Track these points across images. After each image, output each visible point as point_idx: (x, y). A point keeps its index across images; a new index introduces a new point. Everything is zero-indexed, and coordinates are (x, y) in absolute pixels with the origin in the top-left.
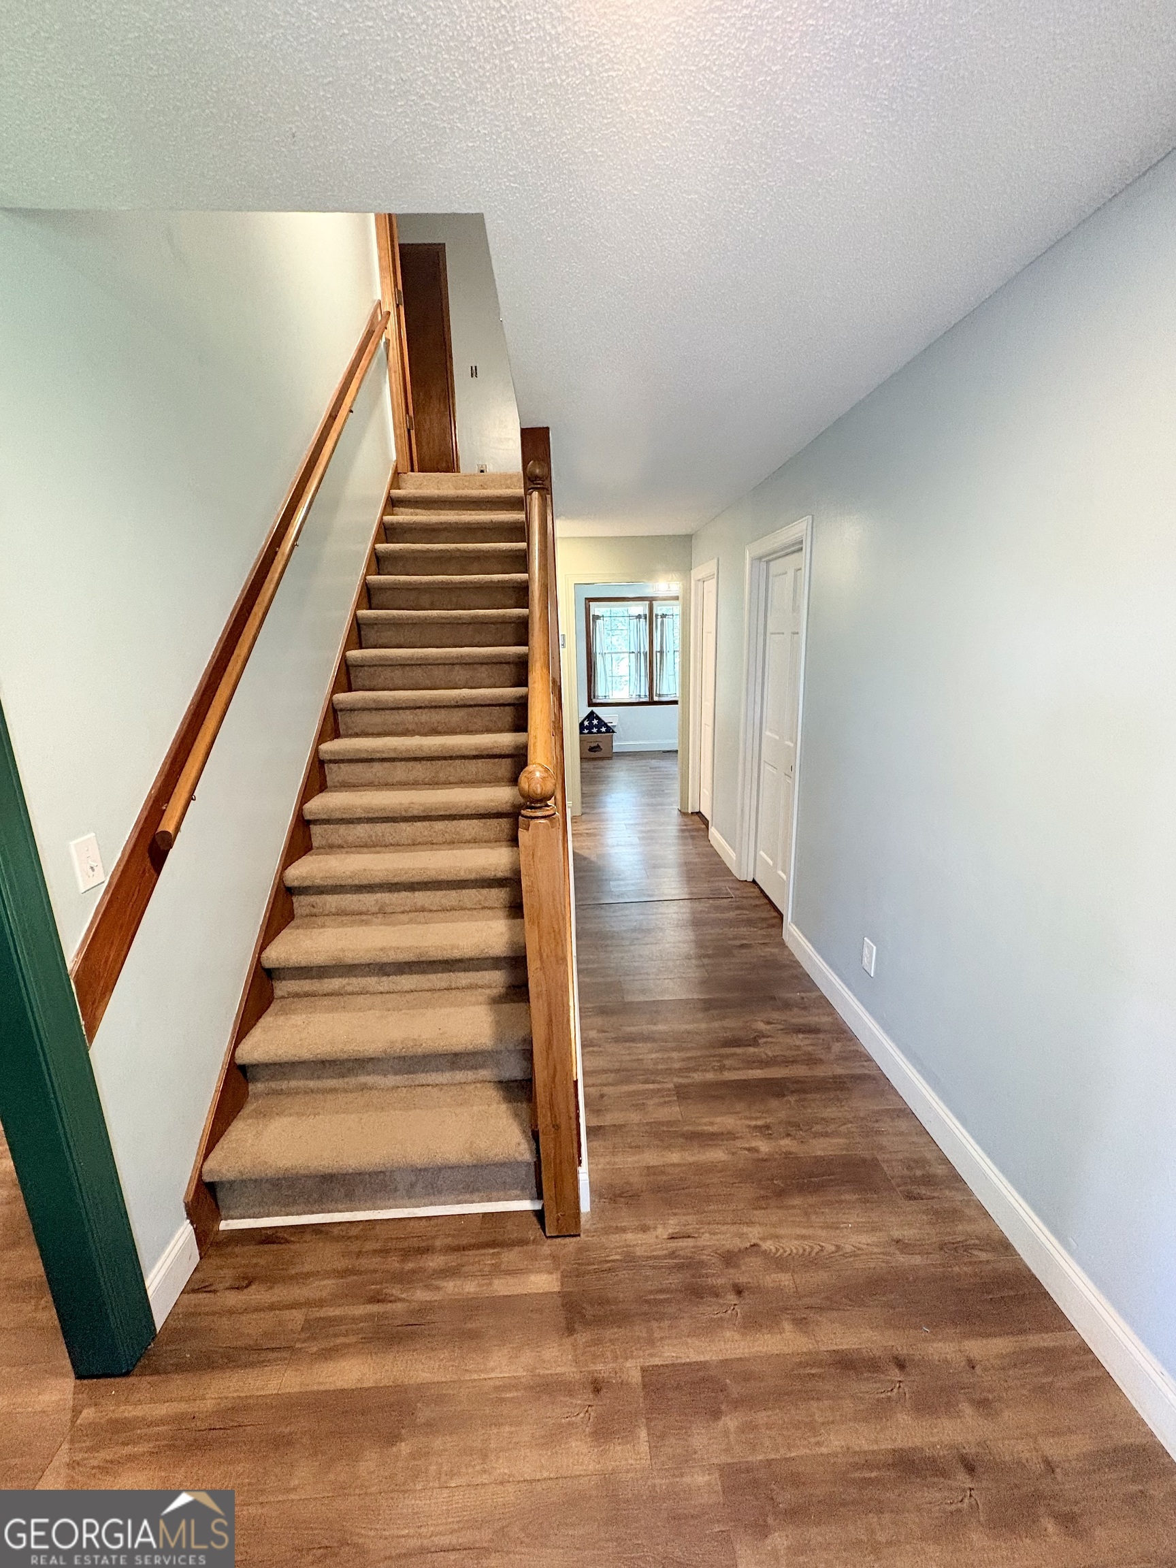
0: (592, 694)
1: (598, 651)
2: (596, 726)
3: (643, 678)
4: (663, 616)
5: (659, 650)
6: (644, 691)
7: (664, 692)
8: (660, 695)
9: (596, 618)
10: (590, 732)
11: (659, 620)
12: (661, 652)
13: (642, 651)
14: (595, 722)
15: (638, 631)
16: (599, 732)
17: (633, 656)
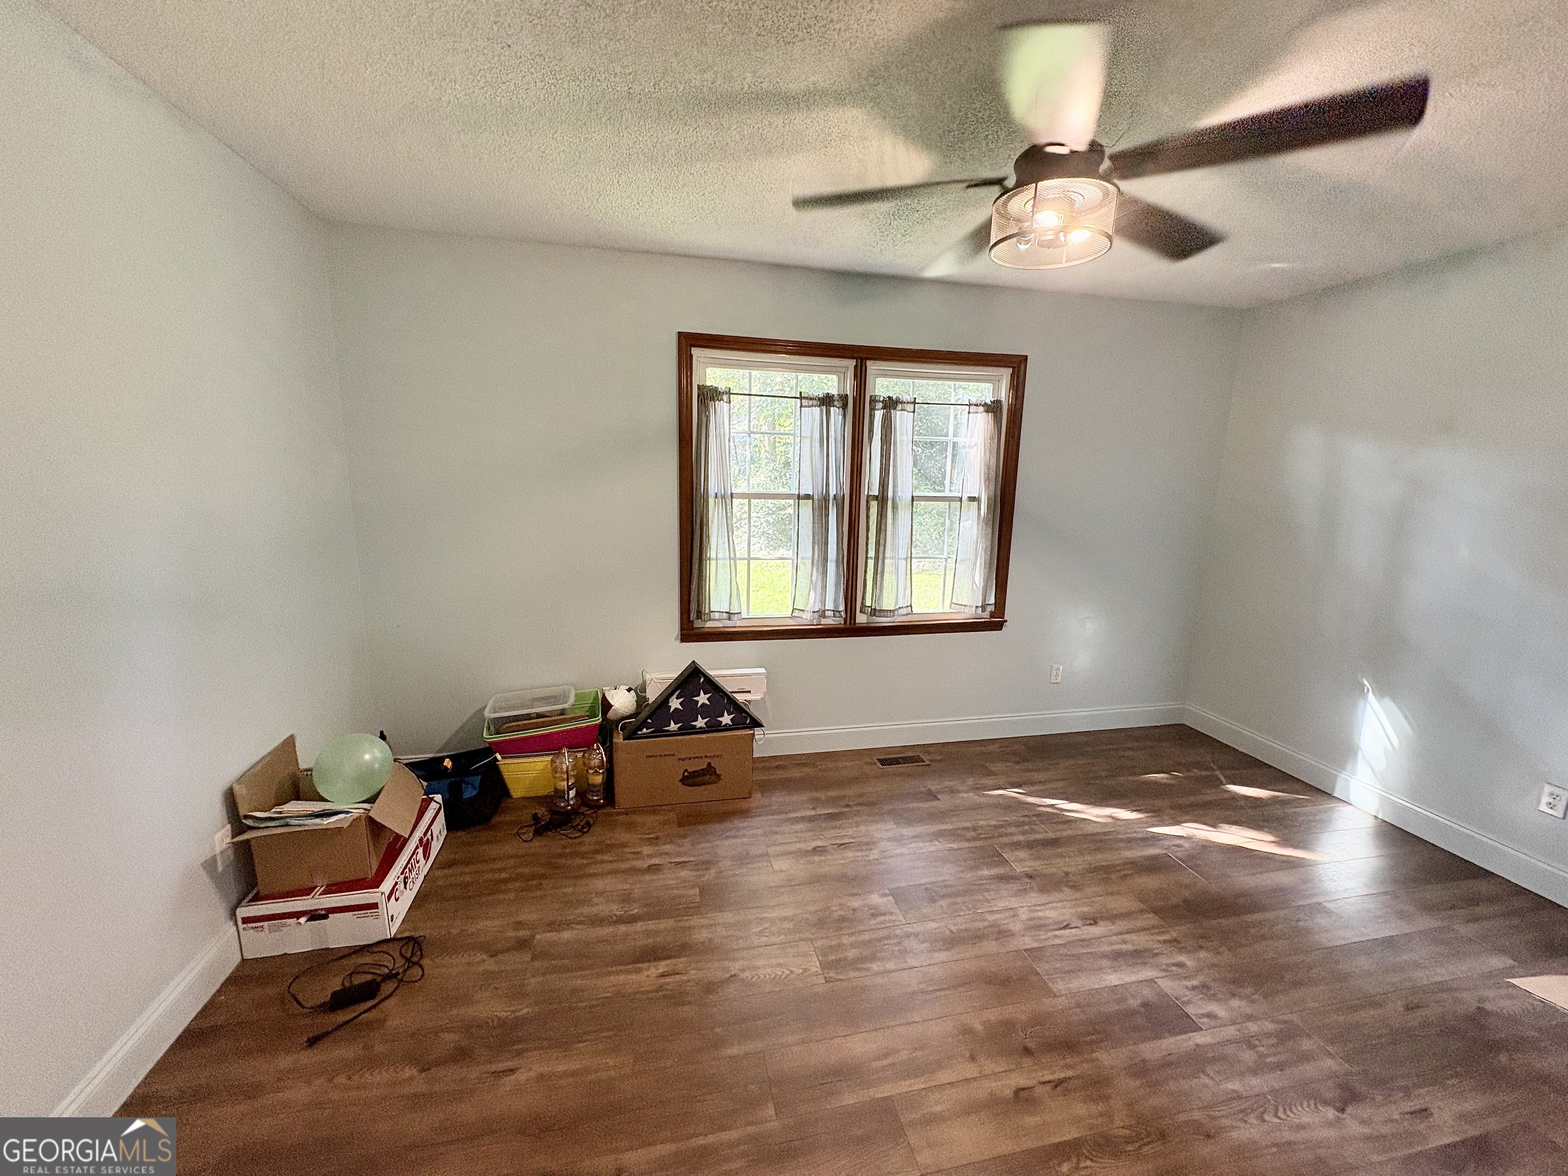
0: (693, 606)
1: (713, 488)
2: (705, 711)
3: (832, 567)
4: (891, 404)
5: (875, 491)
6: (833, 600)
7: (887, 604)
8: (874, 612)
9: (710, 395)
10: (687, 729)
11: (879, 415)
12: (882, 499)
13: (832, 492)
14: (703, 699)
15: (824, 439)
16: (714, 727)
17: (807, 508)
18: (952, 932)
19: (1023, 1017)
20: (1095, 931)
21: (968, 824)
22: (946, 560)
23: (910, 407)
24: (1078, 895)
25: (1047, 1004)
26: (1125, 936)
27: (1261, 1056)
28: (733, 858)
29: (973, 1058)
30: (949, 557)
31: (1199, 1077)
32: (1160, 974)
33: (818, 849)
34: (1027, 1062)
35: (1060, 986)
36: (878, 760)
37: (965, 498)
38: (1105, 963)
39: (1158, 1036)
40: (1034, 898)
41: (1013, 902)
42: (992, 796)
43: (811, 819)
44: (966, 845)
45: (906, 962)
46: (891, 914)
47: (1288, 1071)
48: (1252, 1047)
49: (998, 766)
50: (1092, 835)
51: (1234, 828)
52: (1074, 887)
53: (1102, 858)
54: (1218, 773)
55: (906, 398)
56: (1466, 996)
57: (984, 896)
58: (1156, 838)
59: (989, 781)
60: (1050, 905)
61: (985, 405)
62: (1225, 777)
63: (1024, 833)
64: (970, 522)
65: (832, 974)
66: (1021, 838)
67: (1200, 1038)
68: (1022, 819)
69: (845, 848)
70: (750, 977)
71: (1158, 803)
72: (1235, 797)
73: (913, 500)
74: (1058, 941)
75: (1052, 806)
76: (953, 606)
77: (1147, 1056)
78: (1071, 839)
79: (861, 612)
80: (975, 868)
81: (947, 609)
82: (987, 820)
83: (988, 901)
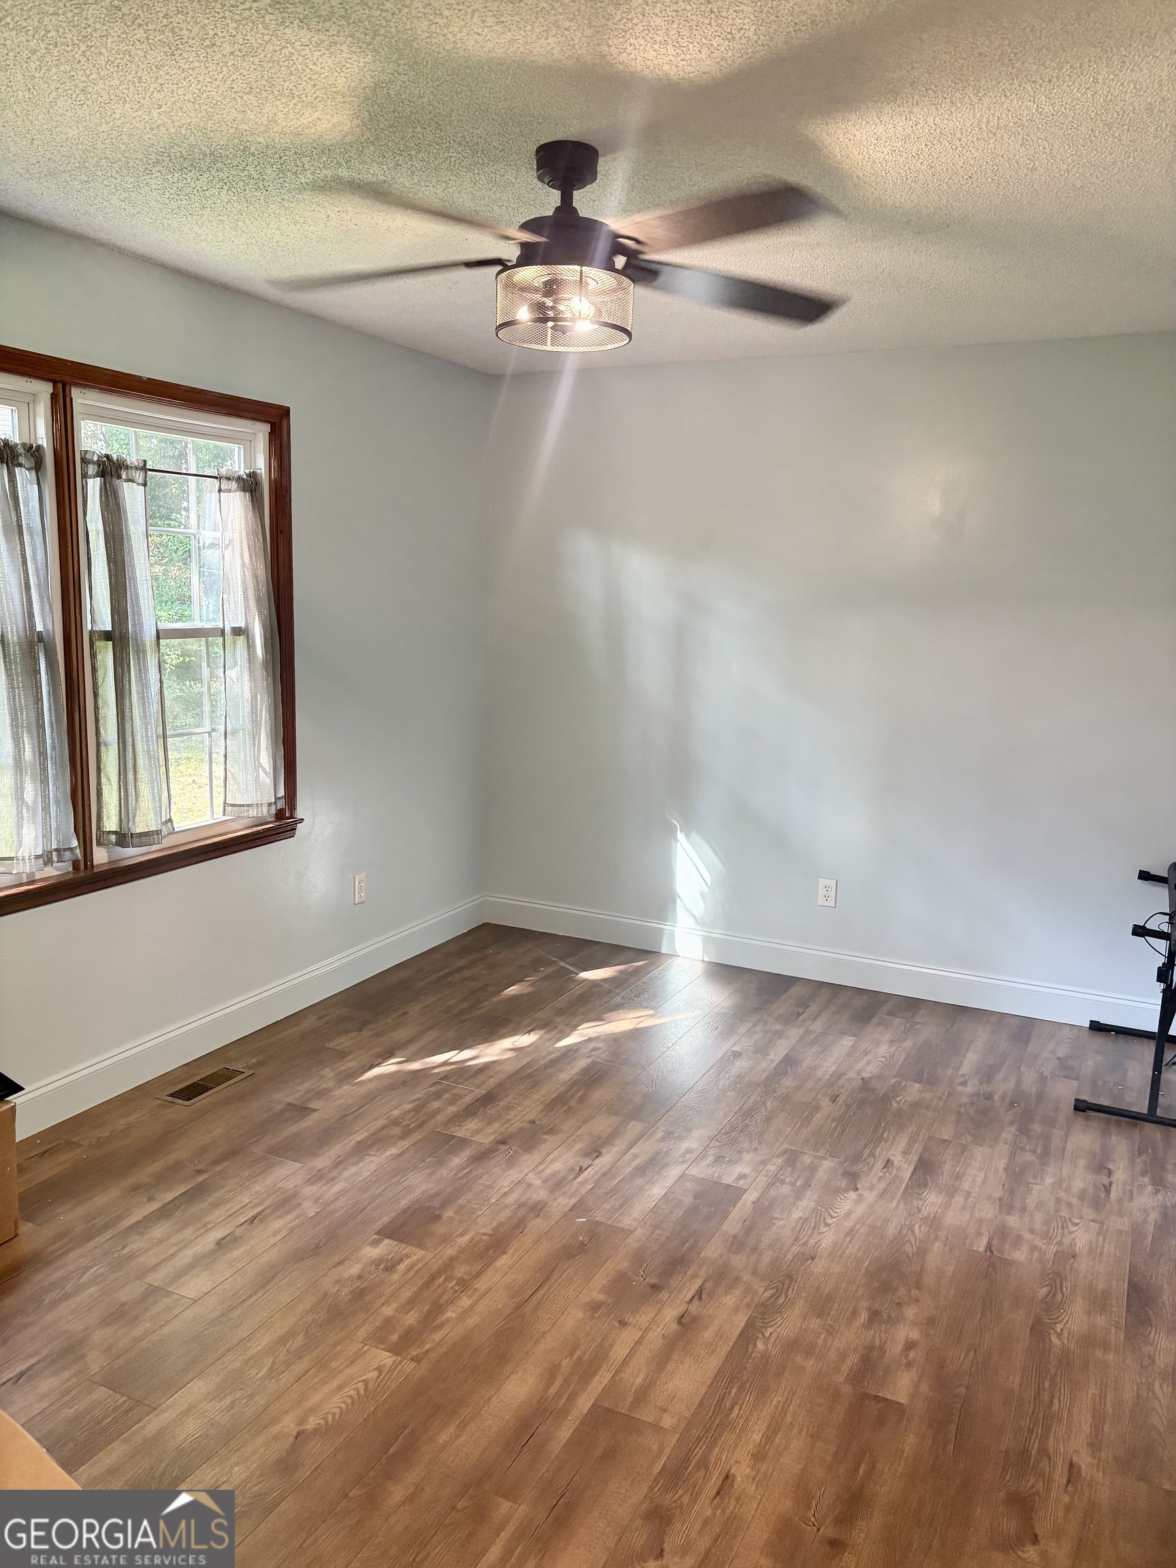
18: (490, 1235)
19: (626, 1264)
20: (606, 1160)
21: (381, 1122)
22: (209, 733)
23: (139, 475)
24: (561, 1136)
25: (633, 1242)
26: (633, 1151)
27: (793, 1184)
28: (106, 1322)
29: (623, 1324)
30: (214, 730)
31: (774, 1224)
32: (685, 1167)
33: (224, 1241)
34: (664, 1295)
35: (626, 1222)
36: (172, 1095)
37: (228, 630)
38: (639, 1181)
39: (726, 1214)
40: (528, 1161)
41: (514, 1175)
42: (370, 1080)
43: (164, 1213)
44: (405, 1144)
45: (476, 1290)
46: (408, 1256)
47: (813, 1184)
48: (783, 1182)
49: (342, 1042)
50: (516, 1073)
51: (621, 1013)
52: (552, 1131)
53: (549, 1090)
54: (562, 964)
55: (133, 459)
56: (851, 1074)
57: (481, 1185)
58: (570, 1052)
59: (350, 1064)
60: (549, 1159)
61: (239, 479)
62: (573, 965)
63: (451, 1102)
64: (238, 668)
65: (414, 1352)
66: (452, 1110)
67: (751, 1197)
68: (433, 1089)
69: (262, 1221)
70: (322, 1422)
71: (542, 1015)
72: (595, 984)
73: (158, 638)
74: (589, 1187)
75: (445, 1063)
76: (229, 809)
77: (732, 1232)
78: (501, 1085)
79: (99, 844)
80: (441, 1163)
81: (219, 817)
82: (400, 1106)
83: (489, 1187)
